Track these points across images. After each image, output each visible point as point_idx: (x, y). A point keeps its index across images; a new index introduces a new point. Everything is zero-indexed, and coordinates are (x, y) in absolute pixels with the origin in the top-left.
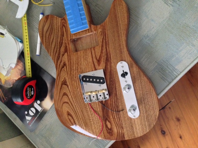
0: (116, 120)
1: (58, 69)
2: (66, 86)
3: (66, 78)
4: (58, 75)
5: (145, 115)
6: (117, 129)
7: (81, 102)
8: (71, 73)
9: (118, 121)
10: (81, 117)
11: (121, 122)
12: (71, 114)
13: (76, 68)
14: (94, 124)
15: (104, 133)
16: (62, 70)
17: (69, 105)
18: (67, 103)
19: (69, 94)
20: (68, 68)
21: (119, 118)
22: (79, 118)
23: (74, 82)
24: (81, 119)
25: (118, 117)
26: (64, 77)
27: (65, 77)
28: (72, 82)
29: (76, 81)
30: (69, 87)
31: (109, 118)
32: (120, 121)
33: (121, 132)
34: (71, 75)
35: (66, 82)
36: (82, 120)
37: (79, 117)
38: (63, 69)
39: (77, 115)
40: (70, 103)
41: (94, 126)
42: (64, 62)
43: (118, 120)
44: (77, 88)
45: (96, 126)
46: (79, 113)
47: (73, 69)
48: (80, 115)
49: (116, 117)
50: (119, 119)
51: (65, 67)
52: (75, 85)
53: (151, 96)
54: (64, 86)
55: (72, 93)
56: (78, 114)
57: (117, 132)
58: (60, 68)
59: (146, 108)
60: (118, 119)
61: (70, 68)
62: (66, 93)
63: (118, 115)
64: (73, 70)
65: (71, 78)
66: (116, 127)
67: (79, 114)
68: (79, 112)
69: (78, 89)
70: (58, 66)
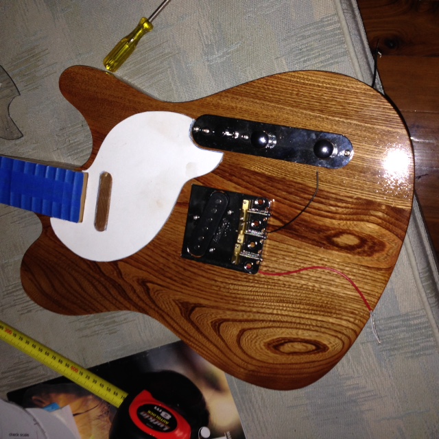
0: (340, 210)
1: (147, 308)
2: (197, 309)
3: (177, 297)
4: (161, 315)
5: (355, 122)
6: (368, 221)
7: (254, 289)
8: (170, 278)
9: (345, 207)
10: (297, 314)
11: (350, 200)
12: (278, 340)
13: (164, 255)
14: (331, 285)
15: (368, 268)
16: (154, 297)
17: (250, 329)
18: (242, 332)
19: (221, 312)
20: (154, 279)
21: (337, 200)
22: (298, 321)
23: (194, 282)
24: (303, 315)
25: (332, 202)
26: (173, 304)
27: (174, 300)
28: (193, 287)
29: (194, 273)
30: (202, 301)
31: (328, 229)
32: (347, 202)
33: (380, 214)
34: (175, 281)
35: (187, 303)
36: (307, 316)
37: (294, 320)
38: (152, 294)
39: (287, 322)
40: (246, 325)
41: (337, 287)
42: (138, 280)
43: (344, 205)
44: (213, 282)
45: (338, 280)
46: (284, 313)
47: (161, 266)
48: (291, 314)
49: (333, 209)
50: (341, 201)
51: (149, 285)
52: (204, 283)
53: (307, 84)
54: (194, 316)
55: (221, 304)
56: (285, 319)
57: (378, 224)
58: (147, 301)
59: (335, 113)
60: (339, 204)
61: (157, 274)
62: (216, 322)
63: (327, 198)
64: (164, 265)
65: (183, 284)
66: (363, 220)
67: (286, 313)
68: (279, 312)
69: (216, 278)
70: (140, 303)
